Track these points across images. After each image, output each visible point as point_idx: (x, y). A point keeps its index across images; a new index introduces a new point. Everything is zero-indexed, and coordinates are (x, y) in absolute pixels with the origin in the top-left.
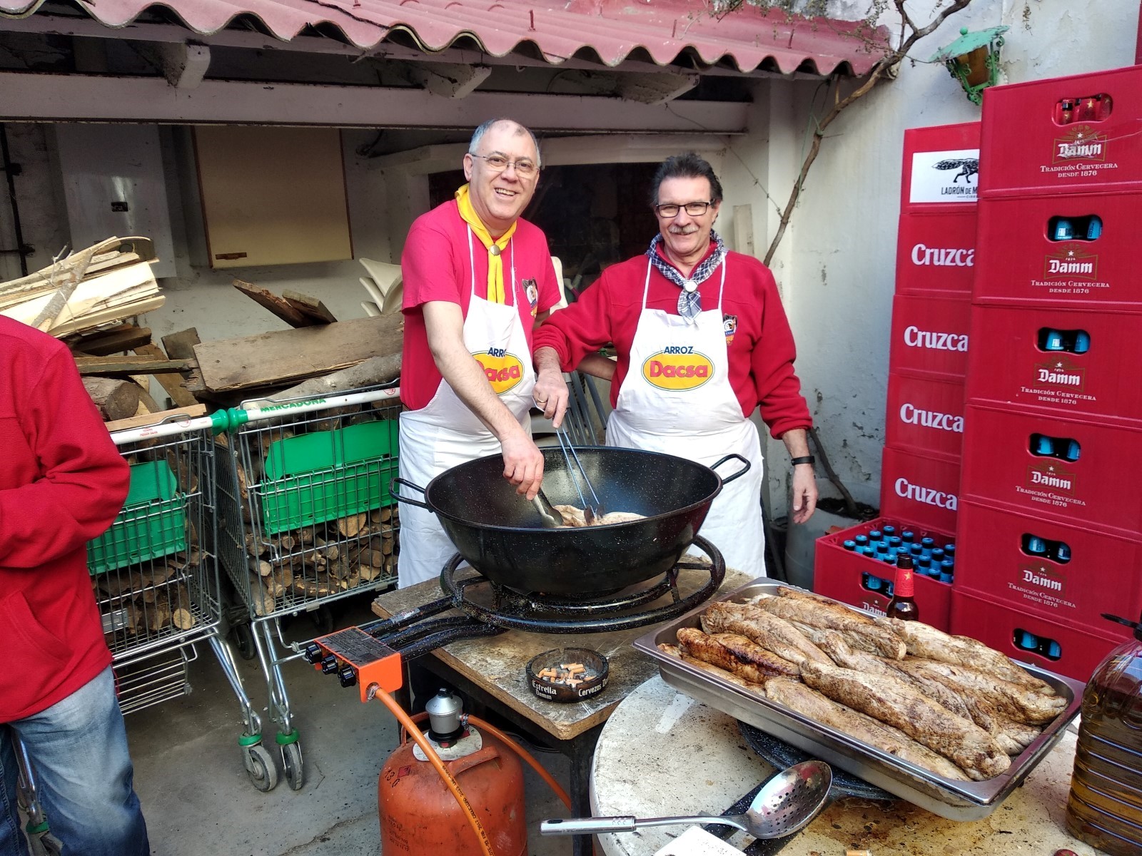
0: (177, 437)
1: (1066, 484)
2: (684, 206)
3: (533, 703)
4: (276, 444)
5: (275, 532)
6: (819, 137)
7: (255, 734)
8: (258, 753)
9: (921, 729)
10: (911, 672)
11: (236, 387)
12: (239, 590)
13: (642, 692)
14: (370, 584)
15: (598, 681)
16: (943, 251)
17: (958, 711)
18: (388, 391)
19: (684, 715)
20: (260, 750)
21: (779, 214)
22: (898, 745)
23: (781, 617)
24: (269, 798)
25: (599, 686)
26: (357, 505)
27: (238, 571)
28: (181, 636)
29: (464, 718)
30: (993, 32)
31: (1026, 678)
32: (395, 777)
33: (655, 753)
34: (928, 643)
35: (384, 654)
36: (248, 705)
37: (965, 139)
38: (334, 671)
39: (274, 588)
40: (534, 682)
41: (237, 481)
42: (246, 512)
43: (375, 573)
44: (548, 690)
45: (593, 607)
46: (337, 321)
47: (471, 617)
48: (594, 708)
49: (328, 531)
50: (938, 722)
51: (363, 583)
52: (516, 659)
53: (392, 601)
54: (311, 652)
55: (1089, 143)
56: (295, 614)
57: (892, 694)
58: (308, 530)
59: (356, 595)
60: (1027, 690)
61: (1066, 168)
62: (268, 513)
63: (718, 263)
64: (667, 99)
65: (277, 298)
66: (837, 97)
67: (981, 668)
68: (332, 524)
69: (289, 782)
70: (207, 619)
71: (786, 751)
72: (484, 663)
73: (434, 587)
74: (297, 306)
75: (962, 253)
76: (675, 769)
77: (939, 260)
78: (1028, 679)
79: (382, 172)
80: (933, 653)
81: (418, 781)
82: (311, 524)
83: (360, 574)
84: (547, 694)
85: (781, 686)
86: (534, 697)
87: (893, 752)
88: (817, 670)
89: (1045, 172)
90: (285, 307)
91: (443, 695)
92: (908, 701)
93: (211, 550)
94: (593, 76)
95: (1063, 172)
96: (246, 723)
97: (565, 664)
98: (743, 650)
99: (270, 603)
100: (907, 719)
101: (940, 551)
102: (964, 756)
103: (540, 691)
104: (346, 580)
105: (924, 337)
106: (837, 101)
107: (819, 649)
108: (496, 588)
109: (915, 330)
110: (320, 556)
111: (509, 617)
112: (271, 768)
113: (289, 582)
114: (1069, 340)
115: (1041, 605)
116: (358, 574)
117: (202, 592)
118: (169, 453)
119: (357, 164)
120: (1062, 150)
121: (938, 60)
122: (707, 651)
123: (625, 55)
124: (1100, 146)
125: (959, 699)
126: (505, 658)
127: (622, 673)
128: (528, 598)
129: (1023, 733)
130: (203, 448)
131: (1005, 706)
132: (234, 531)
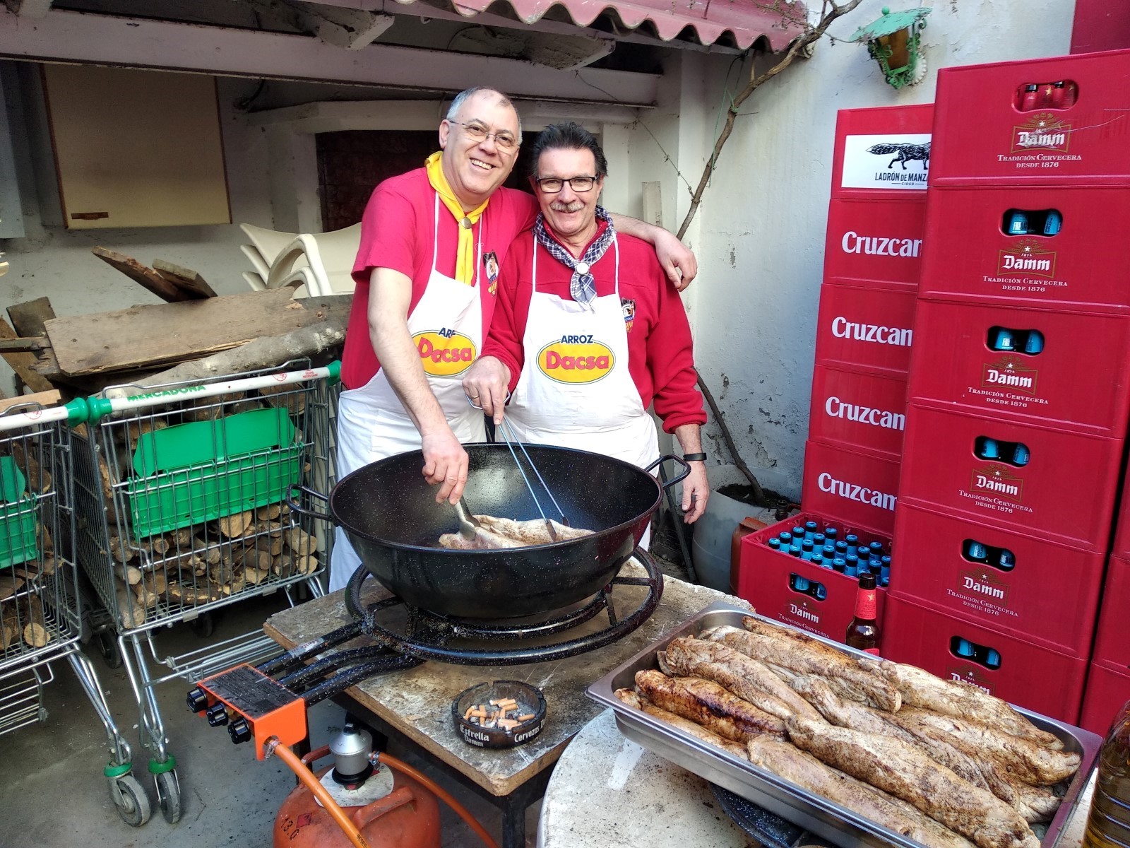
0: (27, 429)
1: (1013, 490)
2: (569, 180)
3: (460, 751)
4: (146, 436)
5: (145, 535)
6: (733, 114)
7: (124, 764)
8: (128, 784)
9: (936, 804)
10: (914, 730)
11: (97, 370)
12: (103, 598)
13: (587, 735)
14: (256, 588)
15: (535, 723)
16: (875, 240)
17: (972, 778)
18: (278, 376)
19: (638, 764)
20: (130, 781)
21: (691, 193)
22: (912, 824)
23: (753, 657)
24: (142, 834)
25: (537, 728)
26: (242, 502)
27: (102, 578)
28: (33, 655)
29: (374, 756)
30: (916, 13)
31: (1034, 731)
32: (293, 828)
33: (611, 817)
34: (923, 691)
35: (284, 700)
36: (115, 731)
37: (902, 123)
38: (224, 722)
39: (145, 597)
40: (462, 727)
41: (100, 480)
42: (111, 513)
43: (262, 576)
44: (480, 736)
45: (523, 631)
46: (216, 296)
47: (384, 647)
48: (532, 755)
49: (209, 531)
50: (955, 795)
51: (248, 586)
52: (436, 693)
53: (287, 621)
54: (194, 699)
55: (1052, 133)
56: (170, 625)
57: (900, 761)
58: (185, 532)
59: (241, 601)
60: (1038, 746)
61: (1026, 158)
62: (137, 514)
63: (609, 244)
64: (580, 65)
65: (146, 269)
66: (753, 73)
67: (985, 721)
68: (214, 524)
69: (165, 814)
70: (65, 633)
71: (772, 823)
72: (400, 699)
73: (336, 602)
74: (170, 278)
75: (895, 242)
76: (637, 837)
77: (871, 249)
78: (1037, 733)
79: (263, 130)
80: (930, 703)
81: (320, 832)
82: (188, 525)
83: (245, 577)
84: (478, 740)
85: (767, 748)
86: (461, 743)
87: (907, 833)
88: (809, 730)
89: (1002, 161)
90: (156, 279)
91: (349, 731)
92: (919, 770)
93: (68, 556)
94: (499, 36)
95: (1021, 162)
96: (113, 751)
97: (494, 699)
98: (716, 700)
99: (139, 614)
100: (919, 791)
101: (867, 549)
102: (988, 838)
103: (470, 737)
104: (230, 585)
105: (852, 329)
106: (753, 78)
107: (803, 699)
108: (412, 609)
109: (844, 321)
110: (199, 559)
111: (429, 647)
112: (143, 801)
113: (162, 588)
114: (1020, 340)
115: (982, 613)
116: (242, 577)
117: (59, 603)
118: (14, 448)
119: (235, 119)
120: (1022, 138)
121: (860, 40)
122: (674, 701)
123: (542, 13)
124: (1063, 136)
125: (972, 763)
126: (424, 692)
127: (560, 708)
128: (448, 621)
129: (1040, 800)
130: (57, 441)
131: (1016, 766)
132: (97, 532)
